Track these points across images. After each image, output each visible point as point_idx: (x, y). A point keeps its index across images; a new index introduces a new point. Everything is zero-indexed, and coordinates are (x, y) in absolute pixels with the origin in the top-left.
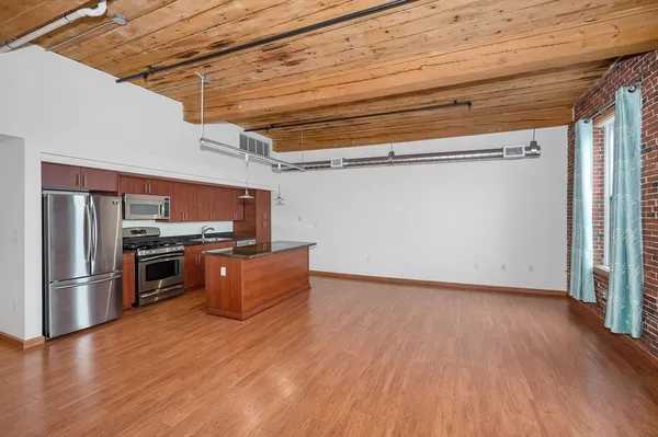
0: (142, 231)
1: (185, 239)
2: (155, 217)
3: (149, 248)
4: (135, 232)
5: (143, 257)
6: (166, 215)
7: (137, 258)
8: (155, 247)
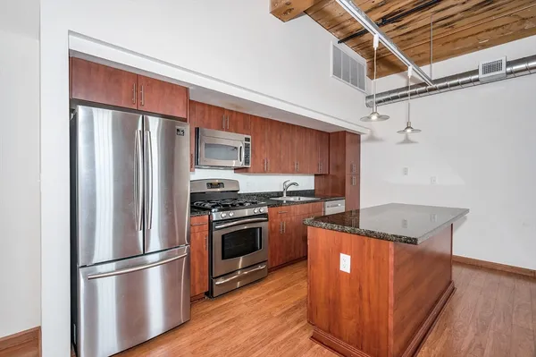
0: (220, 185)
1: (266, 197)
2: (234, 164)
3: (226, 208)
4: (211, 185)
5: (219, 222)
6: (247, 162)
7: (211, 223)
8: (233, 207)
